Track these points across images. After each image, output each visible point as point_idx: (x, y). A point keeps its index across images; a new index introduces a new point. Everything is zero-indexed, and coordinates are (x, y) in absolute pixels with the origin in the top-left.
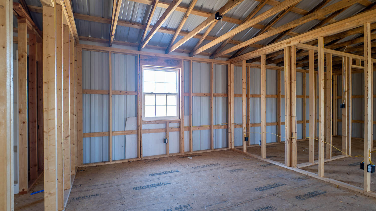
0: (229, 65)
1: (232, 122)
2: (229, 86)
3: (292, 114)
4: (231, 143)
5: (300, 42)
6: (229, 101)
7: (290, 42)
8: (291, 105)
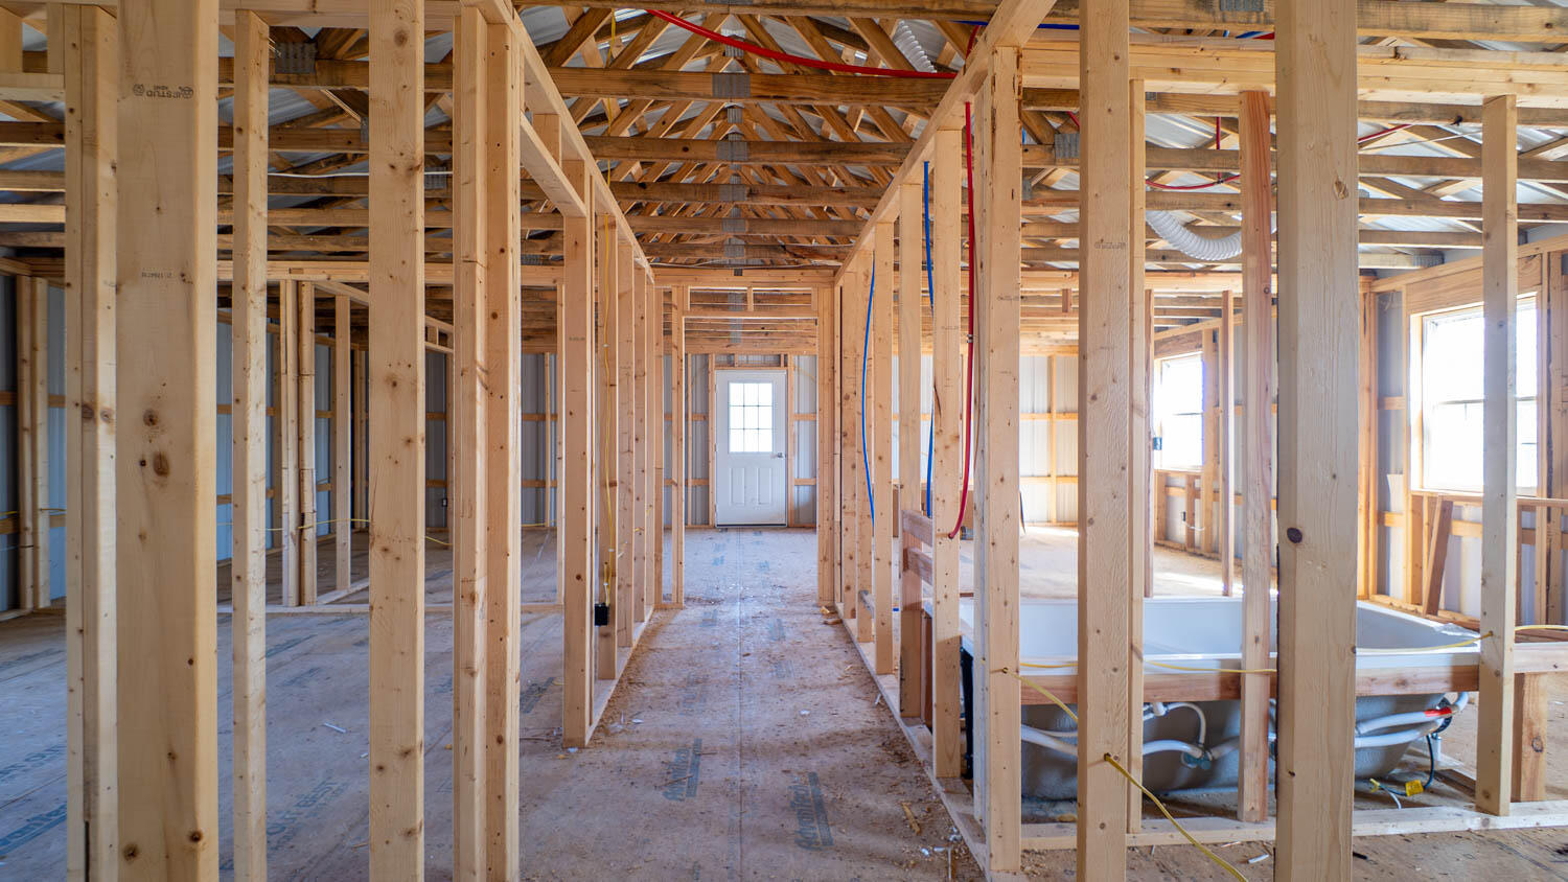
0: (25, 282)
1: (42, 504)
2: (24, 361)
3: (303, 465)
4: (35, 586)
5: (329, 279)
6: (26, 421)
7: (300, 270)
8: (300, 439)
